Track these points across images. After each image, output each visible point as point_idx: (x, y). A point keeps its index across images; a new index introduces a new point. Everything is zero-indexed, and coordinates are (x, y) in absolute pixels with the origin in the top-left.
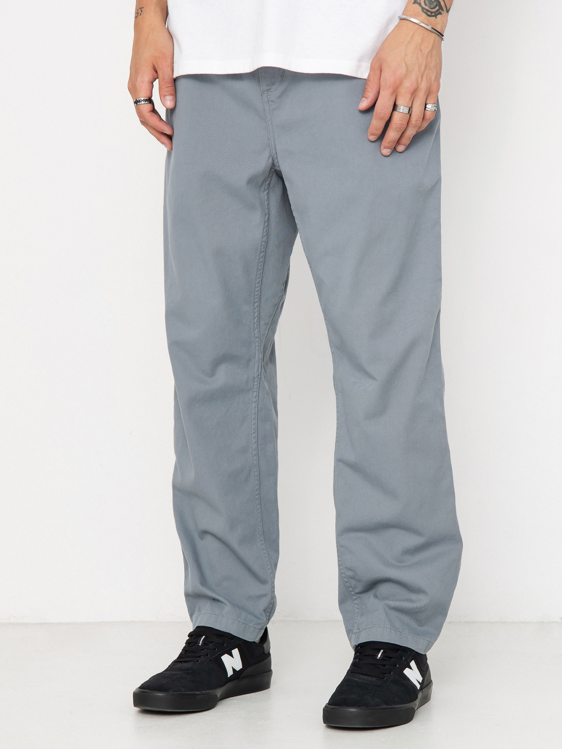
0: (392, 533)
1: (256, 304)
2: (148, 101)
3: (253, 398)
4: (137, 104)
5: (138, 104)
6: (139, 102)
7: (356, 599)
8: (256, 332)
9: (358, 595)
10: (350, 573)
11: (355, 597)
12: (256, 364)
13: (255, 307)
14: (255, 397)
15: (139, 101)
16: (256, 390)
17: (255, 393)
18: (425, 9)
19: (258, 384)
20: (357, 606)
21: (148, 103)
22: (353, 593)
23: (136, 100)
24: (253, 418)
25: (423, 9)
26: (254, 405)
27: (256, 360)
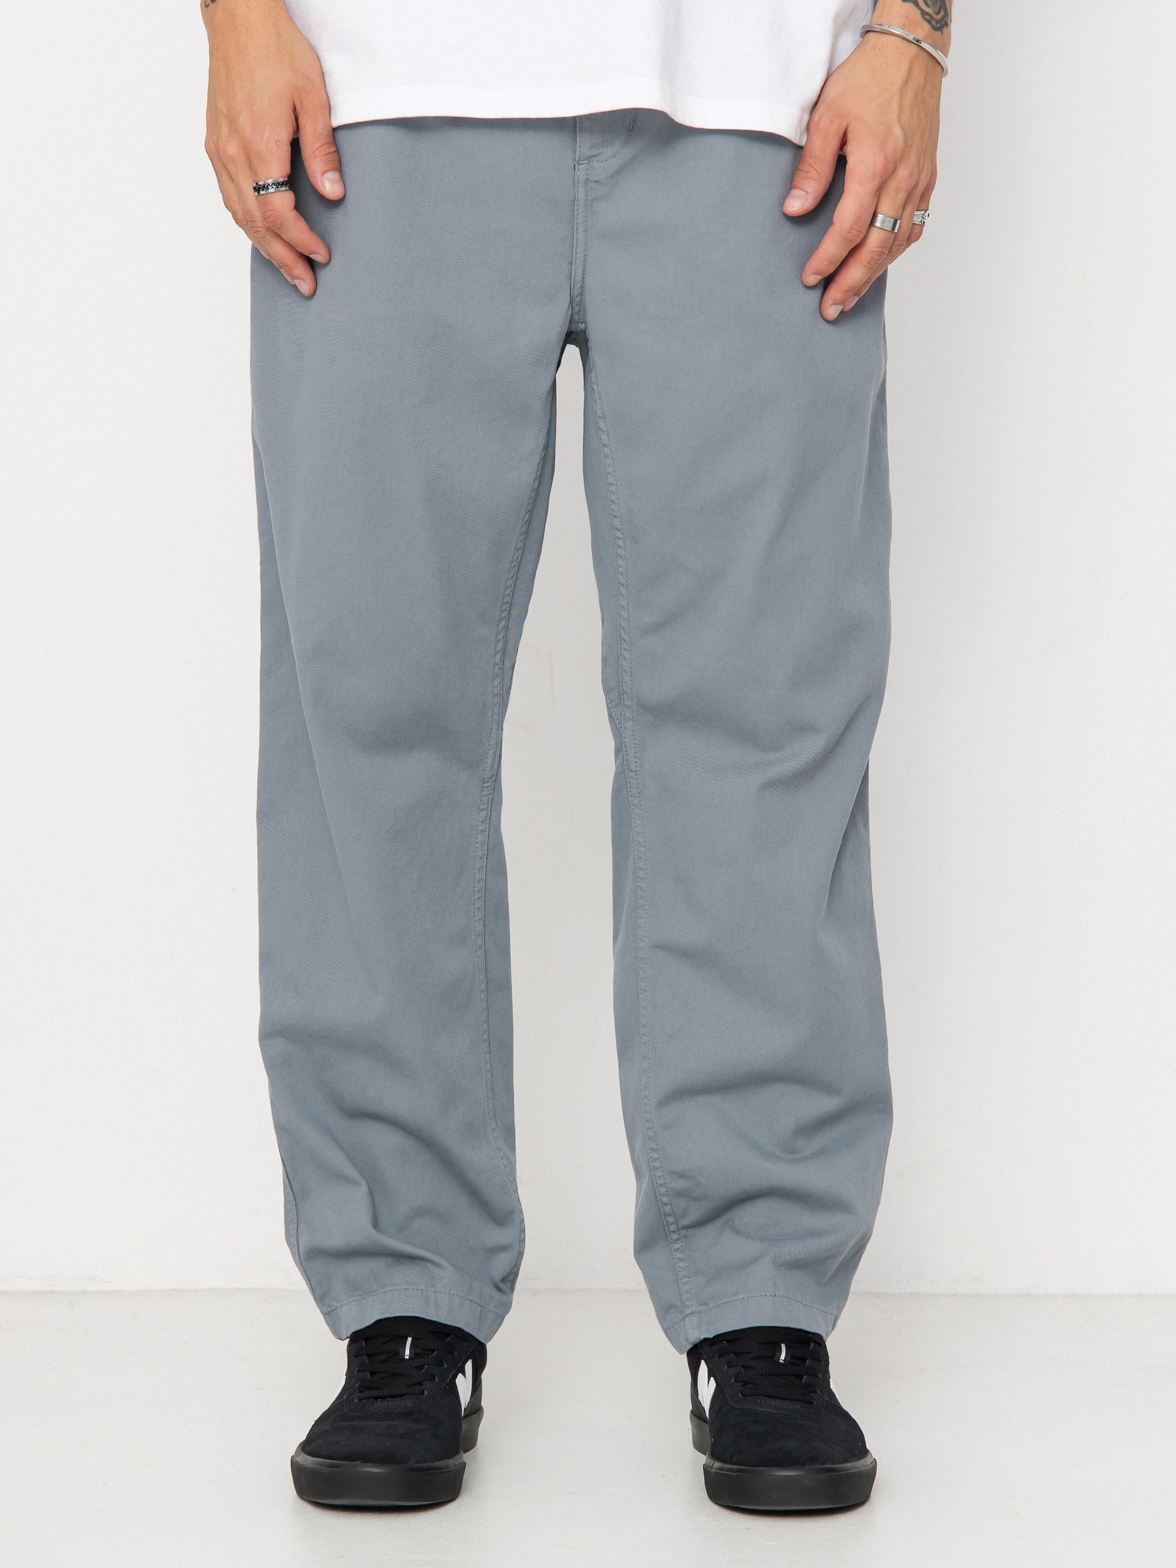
0: (774, 1091)
1: (503, 623)
2: (286, 185)
3: (479, 824)
4: (259, 193)
5: (262, 192)
6: (263, 190)
7: (677, 1240)
8: (496, 682)
9: (683, 1232)
10: (680, 1184)
11: (675, 1236)
12: (490, 752)
13: (500, 629)
14: (483, 822)
15: (265, 187)
16: (486, 806)
17: (483, 814)
18: (928, 14)
19: (490, 794)
20: (679, 1255)
21: (287, 188)
22: (673, 1228)
23: (257, 184)
24: (478, 866)
25: (924, 13)
26: (480, 837)
27: (492, 743)
